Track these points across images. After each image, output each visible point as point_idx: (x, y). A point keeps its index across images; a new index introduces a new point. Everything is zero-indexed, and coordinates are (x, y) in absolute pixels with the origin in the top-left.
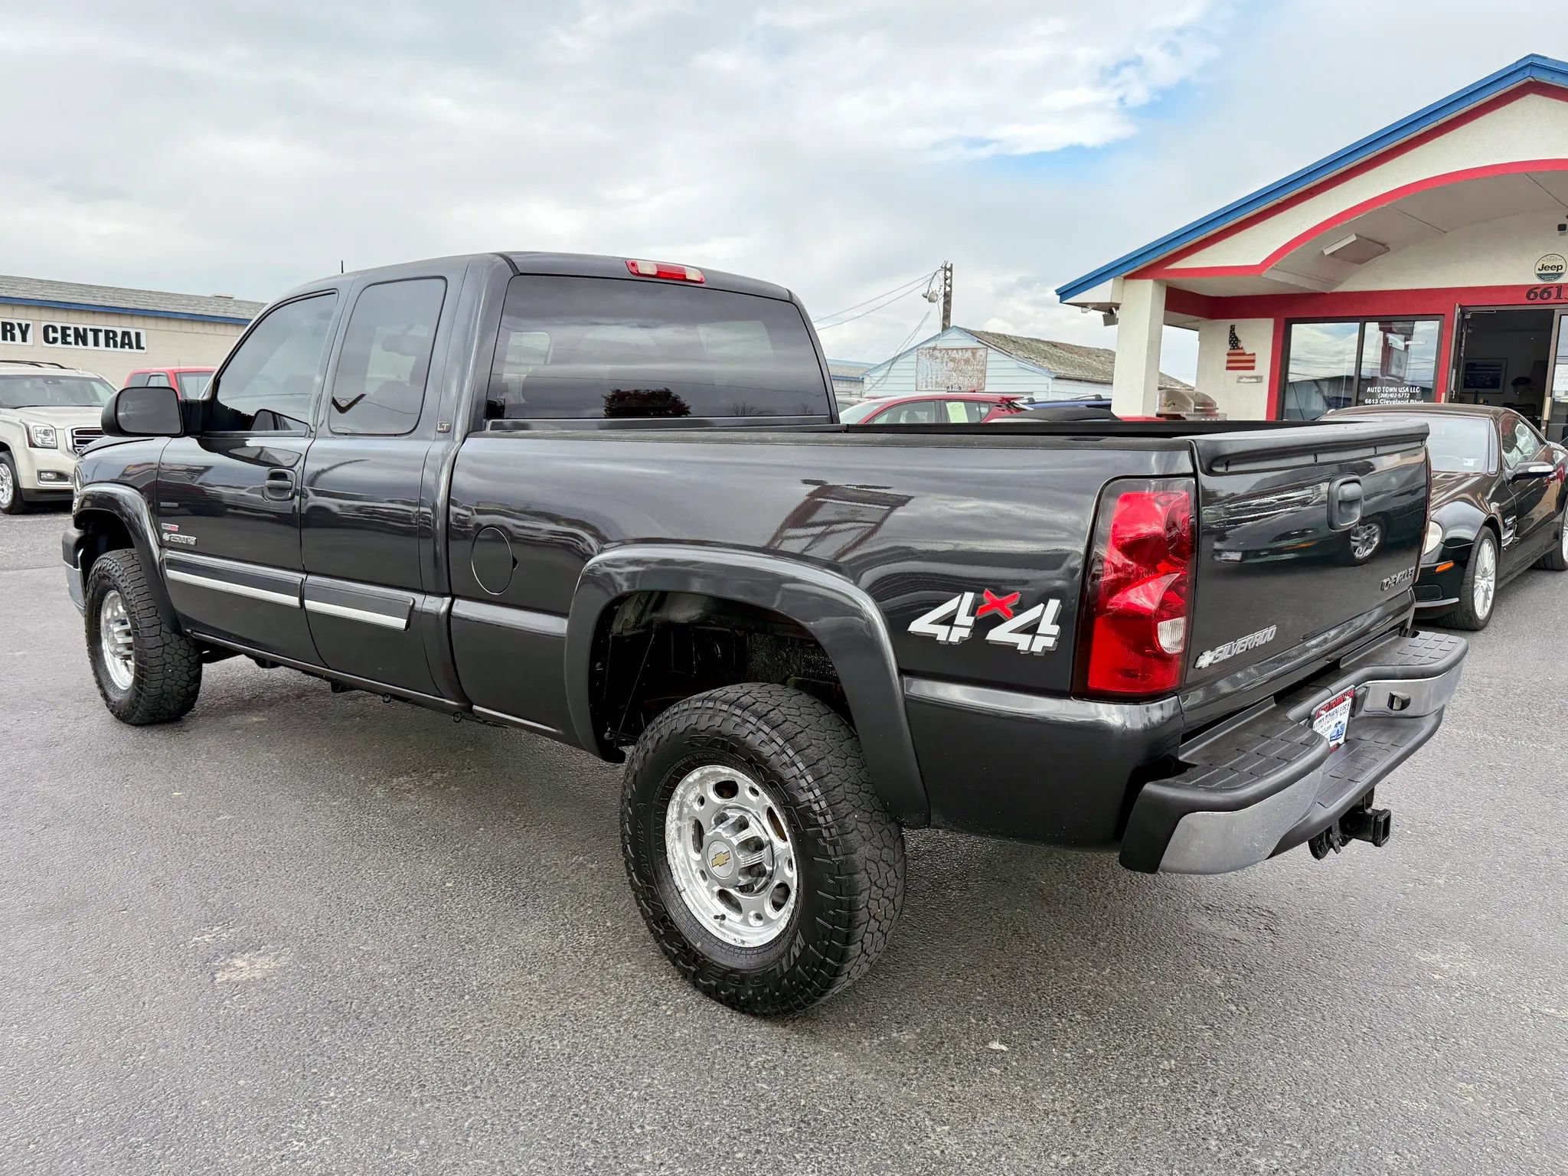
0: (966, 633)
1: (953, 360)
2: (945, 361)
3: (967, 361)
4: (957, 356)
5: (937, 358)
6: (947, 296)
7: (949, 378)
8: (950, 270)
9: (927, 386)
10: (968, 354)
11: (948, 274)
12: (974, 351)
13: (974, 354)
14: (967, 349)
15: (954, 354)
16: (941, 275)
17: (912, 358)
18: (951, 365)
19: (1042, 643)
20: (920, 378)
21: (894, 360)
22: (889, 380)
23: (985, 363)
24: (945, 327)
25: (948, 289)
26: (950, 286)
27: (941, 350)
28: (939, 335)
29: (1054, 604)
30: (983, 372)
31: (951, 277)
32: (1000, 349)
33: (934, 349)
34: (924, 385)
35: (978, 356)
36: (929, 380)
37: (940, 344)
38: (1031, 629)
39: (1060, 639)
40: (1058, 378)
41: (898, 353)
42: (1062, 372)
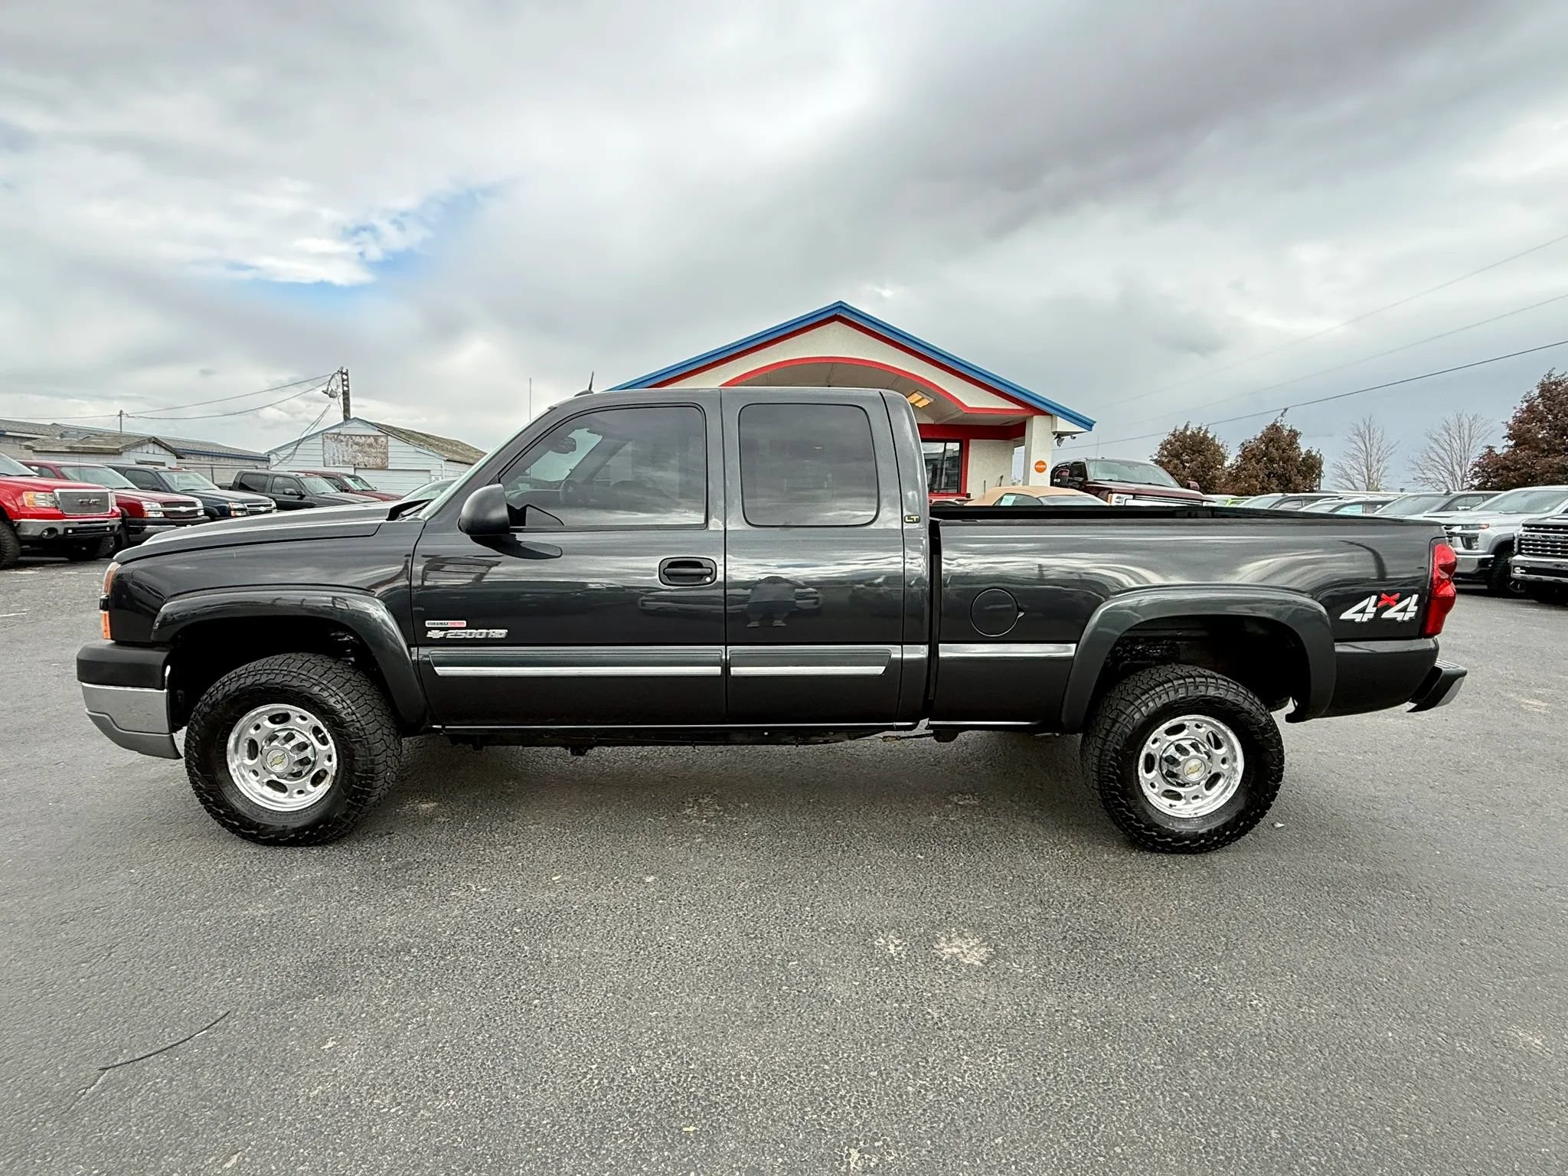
0: (1371, 616)
1: (357, 444)
2: (350, 443)
3: (370, 445)
4: (361, 441)
5: (342, 441)
6: (346, 394)
7: (355, 457)
8: (346, 374)
9: (334, 463)
10: (372, 440)
11: (345, 377)
12: (376, 438)
13: (376, 441)
14: (369, 436)
15: (357, 439)
16: (338, 377)
17: (319, 440)
18: (356, 447)
19: (1408, 616)
20: (327, 456)
21: (299, 442)
22: (295, 458)
23: (386, 447)
24: (346, 418)
25: (346, 388)
26: (348, 386)
27: (345, 436)
28: (342, 424)
29: (1415, 597)
30: (386, 453)
31: (347, 380)
32: (399, 438)
33: (339, 434)
34: (332, 462)
35: (379, 442)
36: (336, 459)
37: (343, 431)
38: (1404, 610)
39: (1417, 613)
40: (448, 460)
41: (304, 436)
42: (451, 458)
